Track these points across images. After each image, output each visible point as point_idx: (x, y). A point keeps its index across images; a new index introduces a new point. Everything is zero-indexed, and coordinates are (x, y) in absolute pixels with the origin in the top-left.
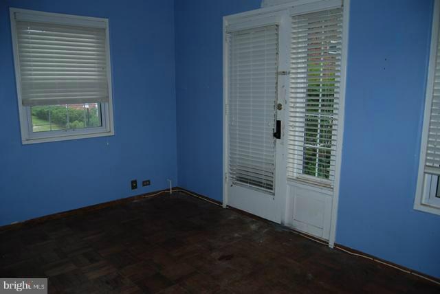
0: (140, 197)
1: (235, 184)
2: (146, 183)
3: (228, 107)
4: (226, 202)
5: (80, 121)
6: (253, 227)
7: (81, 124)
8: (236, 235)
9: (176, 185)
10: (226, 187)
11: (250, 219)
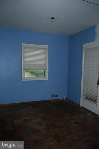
0: (54, 100)
1: (85, 99)
2: (57, 96)
3: (83, 73)
4: (81, 105)
5: (43, 75)
6: (89, 115)
7: (43, 76)
8: (82, 116)
9: (66, 98)
10: (81, 100)
11: (89, 112)
